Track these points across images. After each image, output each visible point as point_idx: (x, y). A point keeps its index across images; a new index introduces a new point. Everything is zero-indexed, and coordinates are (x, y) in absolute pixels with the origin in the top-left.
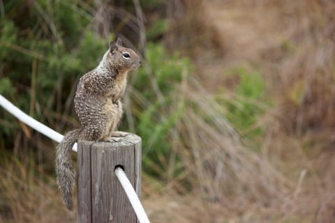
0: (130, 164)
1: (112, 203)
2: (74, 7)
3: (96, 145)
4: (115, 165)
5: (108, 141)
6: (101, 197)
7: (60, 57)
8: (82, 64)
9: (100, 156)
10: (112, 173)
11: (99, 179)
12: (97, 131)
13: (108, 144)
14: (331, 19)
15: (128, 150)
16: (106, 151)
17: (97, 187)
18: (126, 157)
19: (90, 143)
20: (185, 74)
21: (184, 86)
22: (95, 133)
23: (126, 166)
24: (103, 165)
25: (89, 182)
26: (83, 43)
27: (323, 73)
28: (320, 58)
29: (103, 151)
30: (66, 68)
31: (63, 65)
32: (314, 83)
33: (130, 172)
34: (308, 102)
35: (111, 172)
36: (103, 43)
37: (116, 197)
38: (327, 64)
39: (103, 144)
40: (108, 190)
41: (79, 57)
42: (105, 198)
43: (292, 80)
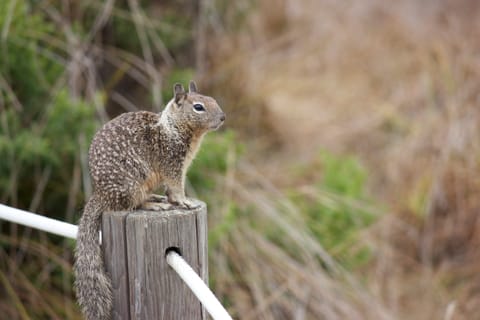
0: (190, 245)
1: (163, 311)
2: (33, 47)
3: (133, 215)
4: (166, 247)
5: (152, 210)
6: (145, 302)
7: (12, 136)
8: (51, 147)
9: (140, 233)
10: (162, 261)
11: (140, 271)
12: (124, 195)
13: (152, 213)
14: (468, 73)
15: (187, 222)
16: (150, 226)
17: (138, 285)
18: (184, 233)
19: (124, 213)
20: (230, 158)
21: (230, 180)
22: (121, 199)
23: (184, 249)
24: (146, 249)
25: (124, 278)
26: (51, 110)
27: (463, 160)
28: (456, 136)
29: (146, 226)
30: (24, 155)
31: (18, 150)
32: (450, 180)
33: (191, 258)
34: (440, 213)
35: (160, 260)
36: (86, 108)
37: (170, 301)
38: (469, 146)
39: (144, 215)
40: (156, 290)
41: (45, 136)
42: (152, 303)
43: (408, 177)
